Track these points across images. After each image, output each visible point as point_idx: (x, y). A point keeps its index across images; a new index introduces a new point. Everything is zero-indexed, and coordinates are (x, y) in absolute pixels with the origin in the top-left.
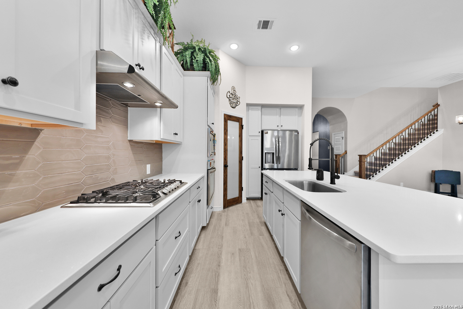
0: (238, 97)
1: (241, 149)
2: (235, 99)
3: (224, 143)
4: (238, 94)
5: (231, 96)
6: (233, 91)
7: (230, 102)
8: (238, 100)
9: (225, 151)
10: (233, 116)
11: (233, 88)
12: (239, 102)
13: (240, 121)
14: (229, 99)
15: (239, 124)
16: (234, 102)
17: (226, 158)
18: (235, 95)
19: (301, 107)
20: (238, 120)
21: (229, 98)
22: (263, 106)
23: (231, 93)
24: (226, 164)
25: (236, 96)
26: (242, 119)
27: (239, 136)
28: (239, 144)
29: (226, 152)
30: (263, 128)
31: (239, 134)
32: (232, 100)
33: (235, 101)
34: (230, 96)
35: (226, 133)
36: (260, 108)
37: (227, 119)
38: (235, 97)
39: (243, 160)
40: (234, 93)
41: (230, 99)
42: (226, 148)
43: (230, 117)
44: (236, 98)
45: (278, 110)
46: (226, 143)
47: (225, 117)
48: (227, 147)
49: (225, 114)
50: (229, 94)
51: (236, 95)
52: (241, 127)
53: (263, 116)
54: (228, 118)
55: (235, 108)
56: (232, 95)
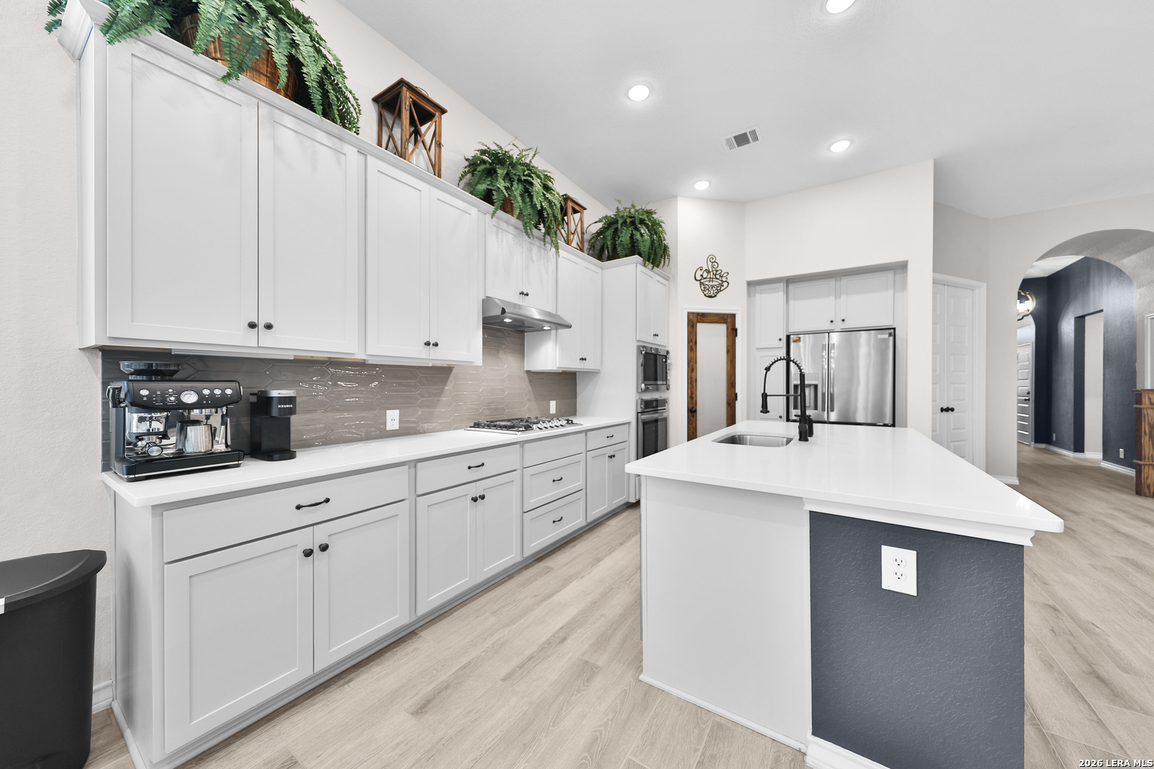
0: (722, 273)
1: (731, 377)
2: (716, 278)
3: (688, 367)
4: (723, 267)
5: (705, 275)
6: (710, 264)
7: (702, 287)
8: (724, 279)
9: (691, 381)
10: (710, 314)
11: (712, 260)
12: (725, 284)
13: (729, 320)
14: (701, 283)
15: (728, 328)
16: (713, 286)
17: (694, 395)
18: (715, 272)
19: (900, 268)
20: (724, 319)
21: (700, 280)
22: (789, 281)
23: (705, 267)
24: (693, 408)
25: (718, 273)
26: (733, 316)
27: (728, 351)
28: (727, 368)
29: (694, 383)
30: (793, 329)
31: (727, 348)
32: (707, 283)
33: (714, 283)
34: (702, 276)
35: (694, 347)
36: (782, 285)
37: (695, 321)
38: (715, 275)
39: (736, 399)
40: (713, 266)
41: (702, 281)
42: (694, 377)
43: (704, 317)
44: (718, 277)
45: (832, 282)
46: (692, 366)
47: (691, 317)
48: (695, 374)
49: (689, 314)
50: (699, 273)
51: (717, 271)
52: (733, 332)
53: (791, 302)
54: (696, 319)
55: (715, 296)
56: (709, 272)
